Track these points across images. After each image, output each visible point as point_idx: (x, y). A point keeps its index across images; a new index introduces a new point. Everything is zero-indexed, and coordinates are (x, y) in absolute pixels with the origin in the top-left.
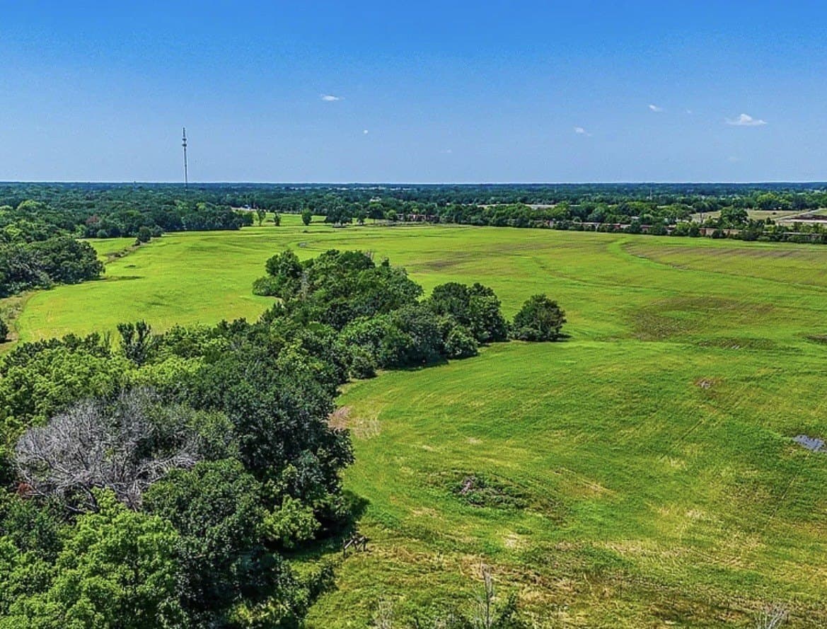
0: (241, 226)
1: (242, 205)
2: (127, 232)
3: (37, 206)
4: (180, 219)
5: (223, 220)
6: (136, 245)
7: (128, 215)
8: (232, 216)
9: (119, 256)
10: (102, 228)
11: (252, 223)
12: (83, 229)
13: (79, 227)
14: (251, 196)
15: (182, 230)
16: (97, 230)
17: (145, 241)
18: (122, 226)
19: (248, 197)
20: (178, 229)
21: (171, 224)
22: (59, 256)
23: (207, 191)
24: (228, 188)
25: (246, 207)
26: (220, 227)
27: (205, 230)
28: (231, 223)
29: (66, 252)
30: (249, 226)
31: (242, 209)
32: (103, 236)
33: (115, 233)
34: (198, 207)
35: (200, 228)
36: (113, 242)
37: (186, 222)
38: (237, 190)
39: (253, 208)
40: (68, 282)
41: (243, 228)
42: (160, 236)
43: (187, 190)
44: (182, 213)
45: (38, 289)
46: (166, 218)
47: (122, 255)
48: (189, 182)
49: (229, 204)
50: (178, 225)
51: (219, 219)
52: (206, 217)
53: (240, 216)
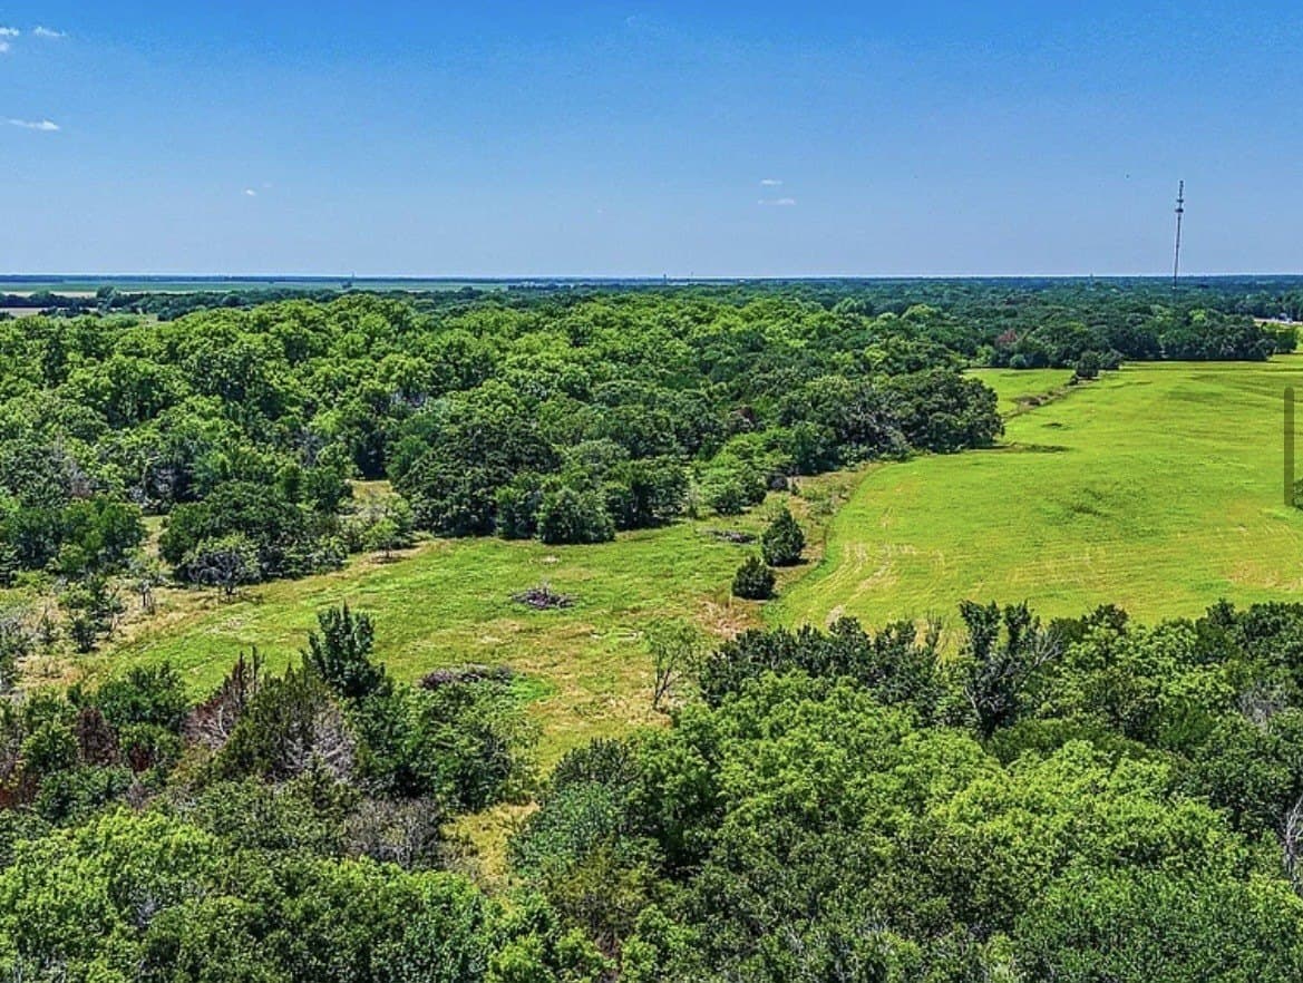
0: (1271, 354)
1: (1276, 314)
2: (1061, 360)
3: (931, 313)
4: (1156, 340)
5: (1237, 341)
6: (1072, 384)
7: (1066, 330)
8: (1254, 334)
9: (1038, 404)
10: (1020, 352)
11: (1294, 348)
12: (988, 353)
13: (982, 350)
14: (1293, 298)
15: (1159, 358)
16: (1011, 354)
17: (1089, 377)
18: (1053, 348)
19: (1289, 299)
20: (1151, 356)
21: (1140, 349)
22: (929, 404)
23: (1212, 290)
24: (1250, 285)
25: (1281, 318)
26: (1230, 354)
27: (1202, 359)
28: (1251, 349)
29: (939, 397)
30: (1288, 353)
31: (1274, 321)
32: (1020, 366)
33: (1040, 361)
34: (1191, 318)
35: (1191, 356)
36: (1033, 377)
37: (1166, 344)
38: (1265, 287)
39: (1295, 319)
40: (939, 449)
41: (1274, 358)
42: (1117, 369)
43: (1176, 290)
44: (1161, 329)
45: (885, 459)
46: (1130, 338)
47: (1042, 402)
48: (1179, 275)
49: (1249, 313)
50: (1151, 350)
51: (1229, 340)
52: (1204, 336)
53: (1272, 335)
